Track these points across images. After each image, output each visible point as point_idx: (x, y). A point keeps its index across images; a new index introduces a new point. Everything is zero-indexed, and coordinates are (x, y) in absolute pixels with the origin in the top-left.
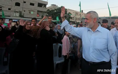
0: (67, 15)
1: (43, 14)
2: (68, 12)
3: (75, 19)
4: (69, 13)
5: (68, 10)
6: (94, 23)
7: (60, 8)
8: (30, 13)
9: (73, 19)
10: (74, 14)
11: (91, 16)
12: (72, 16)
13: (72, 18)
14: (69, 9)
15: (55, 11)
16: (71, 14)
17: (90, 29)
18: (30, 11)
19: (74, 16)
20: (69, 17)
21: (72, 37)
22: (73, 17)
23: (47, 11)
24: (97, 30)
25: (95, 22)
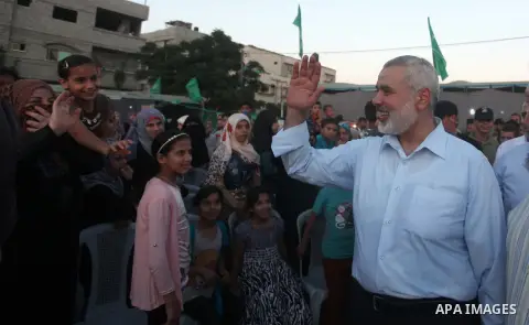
0: (241, 71)
1: (124, 65)
2: (246, 61)
3: (279, 93)
4: (254, 64)
5: (245, 50)
6: (418, 110)
7: (207, 37)
8: (52, 56)
9: (270, 91)
10: (278, 69)
11: (409, 78)
12: (264, 79)
13: (264, 88)
14: (252, 47)
15: (187, 53)
16: (261, 69)
17: (395, 143)
18: (50, 47)
19: (278, 81)
20: (251, 83)
21: (220, 184)
22: (273, 86)
23: (144, 49)
24: (425, 149)
25: (421, 106)
